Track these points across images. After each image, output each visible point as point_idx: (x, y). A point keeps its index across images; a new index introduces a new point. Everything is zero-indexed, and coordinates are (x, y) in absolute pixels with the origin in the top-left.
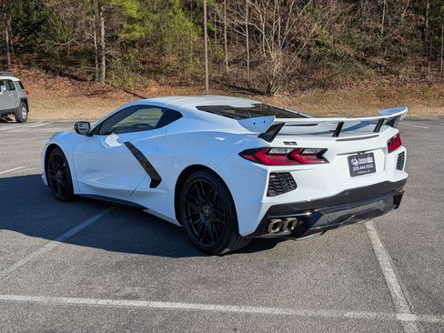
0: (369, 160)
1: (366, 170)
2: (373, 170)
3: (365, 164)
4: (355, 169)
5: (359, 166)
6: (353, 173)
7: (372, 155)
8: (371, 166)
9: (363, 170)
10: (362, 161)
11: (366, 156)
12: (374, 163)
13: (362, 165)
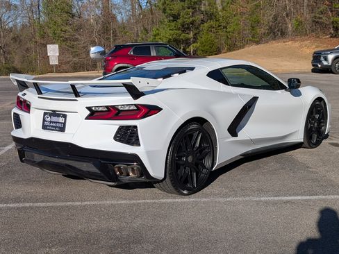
0: (61, 120)
1: (56, 127)
2: (62, 129)
3: (57, 123)
4: (46, 123)
5: (50, 122)
6: (44, 127)
7: (65, 116)
8: (62, 126)
9: (52, 126)
10: (54, 119)
11: (58, 116)
12: (64, 124)
13: (53, 122)
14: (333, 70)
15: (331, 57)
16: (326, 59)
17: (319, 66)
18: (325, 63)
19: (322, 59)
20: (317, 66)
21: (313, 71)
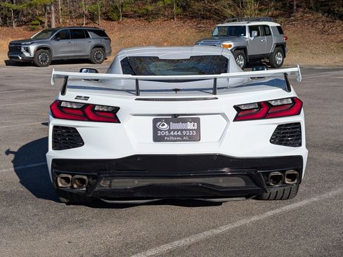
0: (190, 126)
1: (181, 137)
3: (182, 130)
4: (161, 133)
5: (170, 131)
6: (157, 138)
7: (197, 121)
9: (174, 136)
12: (198, 130)
13: (174, 130)
14: (37, 62)
15: (33, 48)
16: (28, 50)
17: (20, 58)
18: (27, 55)
19: (23, 50)
20: (18, 58)
21: (8, 63)
